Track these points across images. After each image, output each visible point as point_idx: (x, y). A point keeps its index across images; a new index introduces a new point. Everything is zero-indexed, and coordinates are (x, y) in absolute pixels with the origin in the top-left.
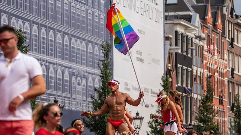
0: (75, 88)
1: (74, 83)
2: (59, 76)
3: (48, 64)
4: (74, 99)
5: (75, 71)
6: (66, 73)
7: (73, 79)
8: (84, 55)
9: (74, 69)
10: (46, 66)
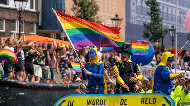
0: (183, 20)
1: (182, 18)
2: (174, 14)
3: (168, 7)
4: (182, 26)
5: (182, 11)
6: (178, 12)
7: (182, 15)
8: (188, 2)
9: (182, 10)
10: (167, 8)
